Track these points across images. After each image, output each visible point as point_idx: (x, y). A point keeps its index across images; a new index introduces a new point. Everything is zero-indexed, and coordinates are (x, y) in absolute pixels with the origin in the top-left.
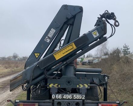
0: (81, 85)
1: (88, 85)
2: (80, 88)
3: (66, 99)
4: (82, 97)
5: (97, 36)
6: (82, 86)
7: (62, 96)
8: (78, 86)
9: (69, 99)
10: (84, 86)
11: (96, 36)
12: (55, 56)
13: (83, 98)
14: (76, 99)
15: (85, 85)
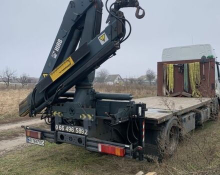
0: (83, 115)
1: (91, 116)
2: (83, 119)
3: (68, 132)
4: (85, 132)
5: (106, 41)
6: (85, 117)
7: (65, 128)
8: (81, 117)
9: (71, 133)
10: (87, 117)
11: (104, 42)
12: (51, 76)
13: (85, 134)
14: (78, 134)
15: (89, 115)
